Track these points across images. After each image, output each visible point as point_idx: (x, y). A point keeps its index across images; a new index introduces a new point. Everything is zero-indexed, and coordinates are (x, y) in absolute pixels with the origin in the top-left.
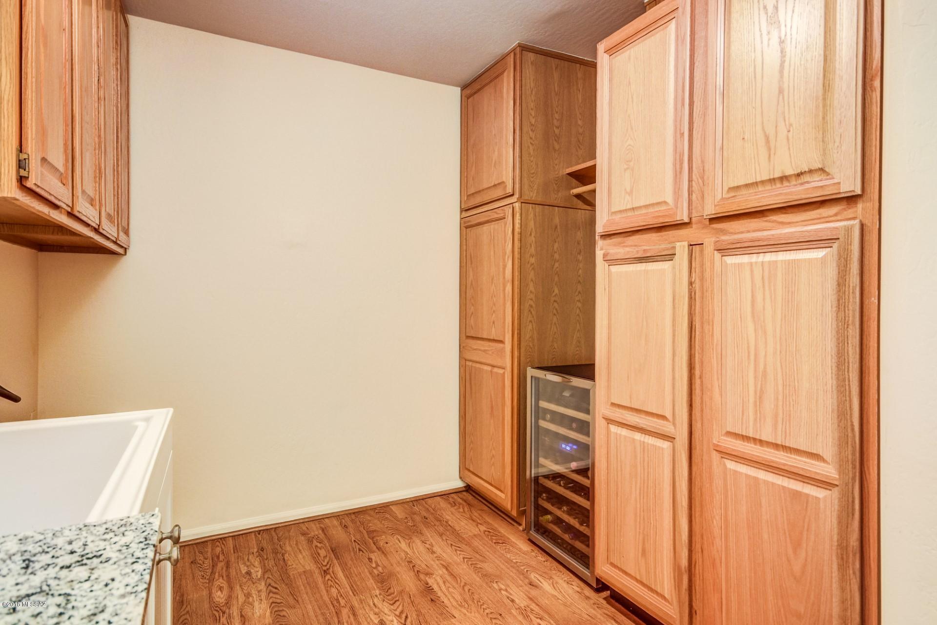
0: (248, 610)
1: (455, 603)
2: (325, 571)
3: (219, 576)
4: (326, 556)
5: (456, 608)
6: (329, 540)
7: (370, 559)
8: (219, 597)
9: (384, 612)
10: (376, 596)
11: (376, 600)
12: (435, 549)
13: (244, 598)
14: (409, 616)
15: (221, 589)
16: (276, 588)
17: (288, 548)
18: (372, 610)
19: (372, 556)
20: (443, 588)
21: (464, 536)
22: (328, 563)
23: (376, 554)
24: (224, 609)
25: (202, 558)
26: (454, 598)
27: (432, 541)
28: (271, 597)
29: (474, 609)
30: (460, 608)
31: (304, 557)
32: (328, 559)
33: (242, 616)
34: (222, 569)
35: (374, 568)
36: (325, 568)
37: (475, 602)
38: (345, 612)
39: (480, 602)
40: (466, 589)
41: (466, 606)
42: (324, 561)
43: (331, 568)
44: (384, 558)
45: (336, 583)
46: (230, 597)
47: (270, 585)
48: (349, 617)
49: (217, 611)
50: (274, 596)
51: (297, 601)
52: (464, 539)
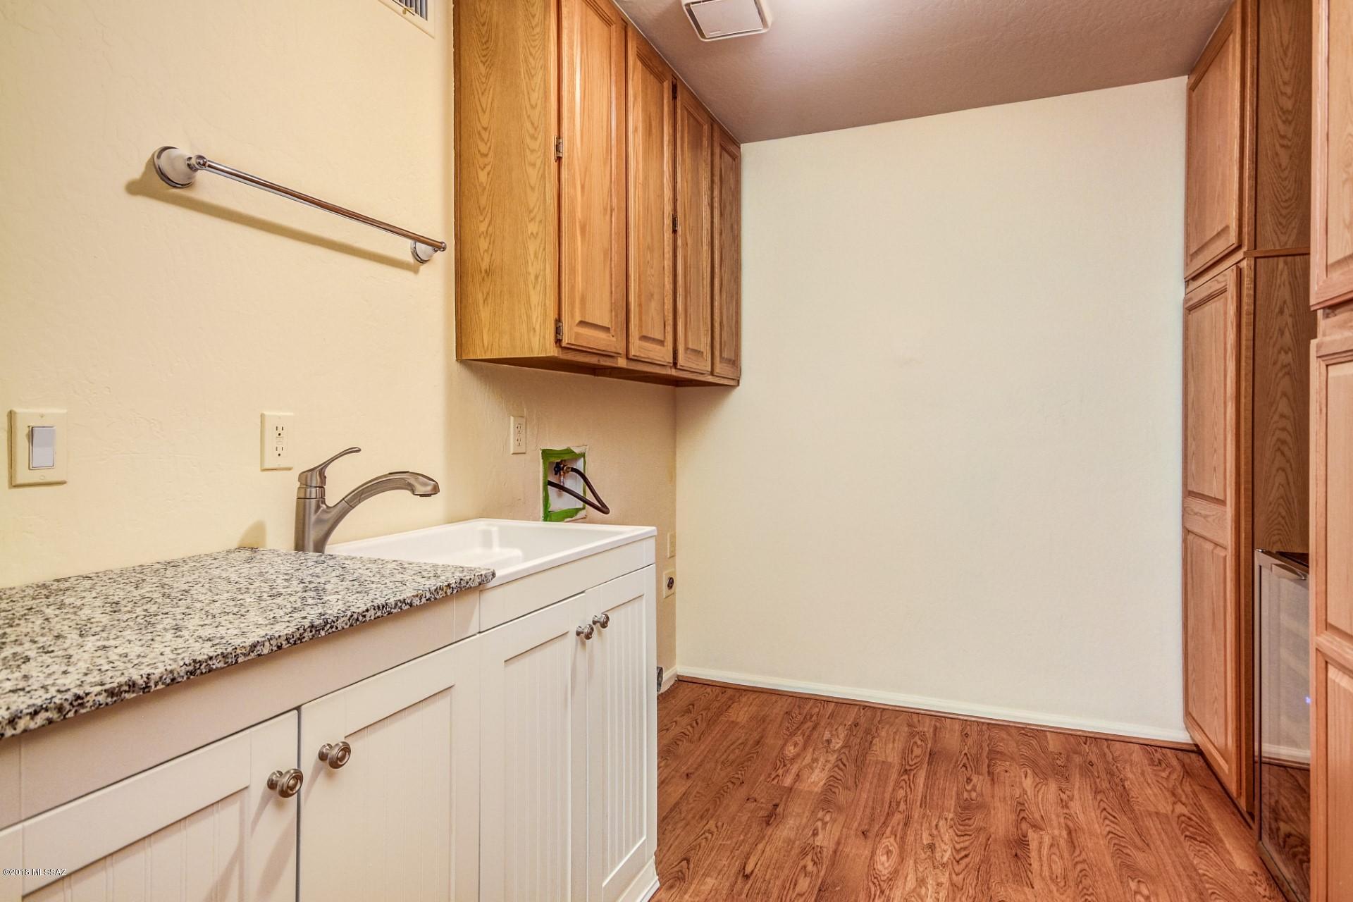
0: (806, 772)
1: (1046, 873)
2: (906, 770)
3: (802, 733)
4: (919, 757)
5: (1043, 879)
6: (935, 741)
7: (969, 780)
8: (790, 751)
9: (941, 838)
10: (946, 819)
11: (942, 823)
12: (1071, 804)
13: (810, 761)
14: (970, 856)
15: (796, 745)
16: (845, 765)
17: (883, 734)
18: (930, 828)
19: (975, 779)
20: (1045, 851)
21: (1136, 808)
22: (915, 764)
23: (981, 777)
24: (787, 762)
25: (797, 712)
26: (1050, 867)
27: (1076, 793)
28: (834, 771)
29: (1070, 892)
30: (1049, 882)
31: (893, 748)
32: (919, 759)
33: (798, 775)
34: (808, 728)
35: (966, 790)
36: (908, 768)
37: (1080, 887)
38: (898, 817)
39: (1088, 890)
40: (1079, 867)
41: (1062, 884)
42: (912, 761)
43: (915, 770)
44: (989, 785)
45: (910, 786)
46: (798, 755)
47: (841, 760)
48: (898, 824)
49: (780, 761)
50: (838, 771)
51: (856, 786)
52: (1133, 811)
